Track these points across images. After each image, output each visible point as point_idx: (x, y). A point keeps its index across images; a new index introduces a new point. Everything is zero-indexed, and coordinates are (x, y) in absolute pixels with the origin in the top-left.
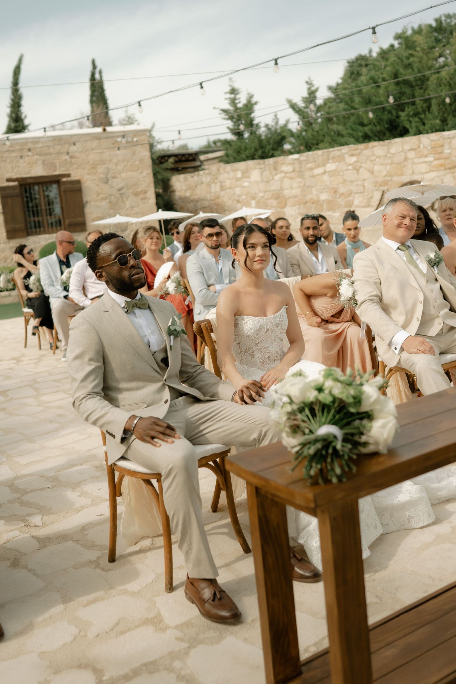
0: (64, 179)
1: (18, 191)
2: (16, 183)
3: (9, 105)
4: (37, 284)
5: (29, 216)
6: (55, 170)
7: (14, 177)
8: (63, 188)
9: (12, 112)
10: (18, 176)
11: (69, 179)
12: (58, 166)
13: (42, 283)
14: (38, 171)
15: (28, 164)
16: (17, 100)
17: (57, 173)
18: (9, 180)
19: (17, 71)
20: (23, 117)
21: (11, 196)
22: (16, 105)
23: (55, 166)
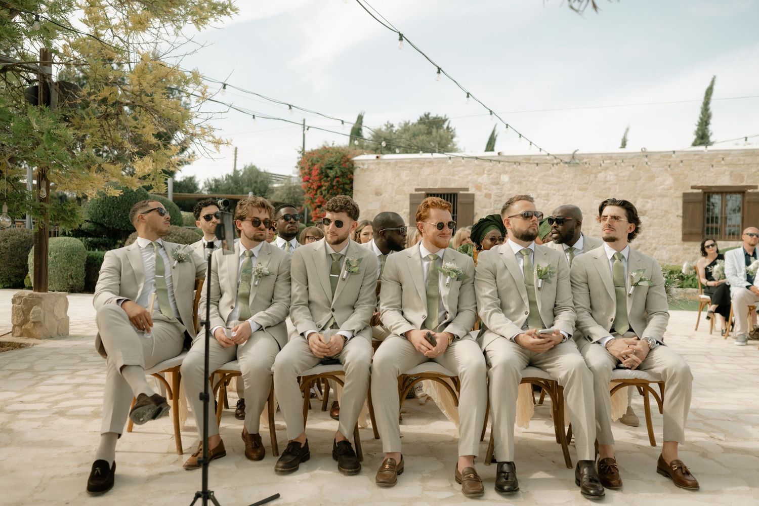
0: (750, 191)
1: (701, 198)
2: (700, 191)
3: (697, 123)
4: (721, 273)
5: (708, 222)
6: (741, 182)
7: (700, 185)
8: (747, 198)
9: (699, 129)
10: (704, 184)
11: (756, 191)
12: (745, 178)
13: (725, 273)
14: (725, 181)
15: (715, 174)
16: (705, 119)
17: (744, 184)
18: (693, 188)
19: (709, 92)
20: (709, 134)
21: (694, 202)
22: (704, 124)
23: (743, 178)
